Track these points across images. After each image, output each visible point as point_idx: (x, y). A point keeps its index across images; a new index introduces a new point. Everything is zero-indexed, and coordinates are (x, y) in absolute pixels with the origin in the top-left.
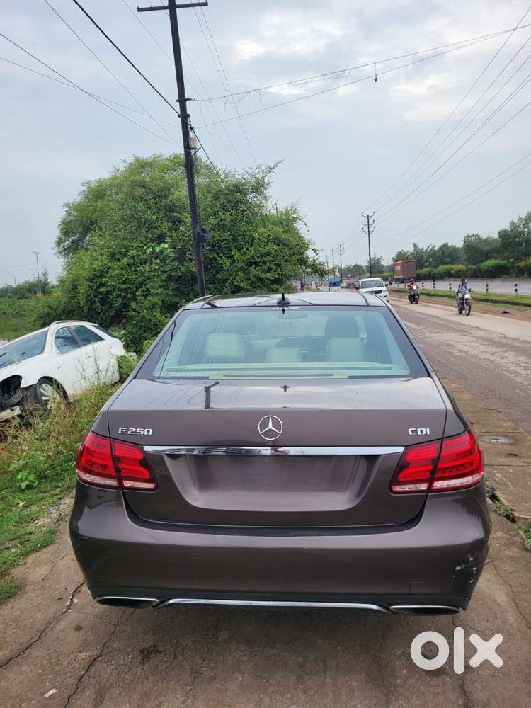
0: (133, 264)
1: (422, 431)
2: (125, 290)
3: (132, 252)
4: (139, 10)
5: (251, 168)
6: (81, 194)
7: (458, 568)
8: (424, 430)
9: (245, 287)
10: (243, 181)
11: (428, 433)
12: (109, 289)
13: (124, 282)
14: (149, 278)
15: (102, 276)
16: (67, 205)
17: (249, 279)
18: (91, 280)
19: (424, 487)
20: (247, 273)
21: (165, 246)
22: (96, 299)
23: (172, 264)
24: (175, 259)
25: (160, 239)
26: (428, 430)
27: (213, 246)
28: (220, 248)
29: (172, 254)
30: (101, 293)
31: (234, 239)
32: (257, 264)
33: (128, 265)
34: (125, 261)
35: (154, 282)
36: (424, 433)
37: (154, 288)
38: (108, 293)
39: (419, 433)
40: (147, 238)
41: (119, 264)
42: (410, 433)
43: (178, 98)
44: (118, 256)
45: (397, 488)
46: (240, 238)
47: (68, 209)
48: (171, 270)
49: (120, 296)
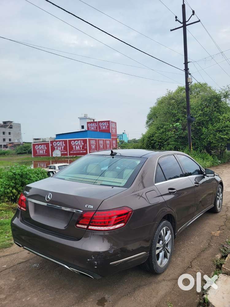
0: (165, 131)
1: (90, 206)
2: (161, 142)
3: (165, 127)
4: (171, 30)
5: (224, 87)
6: (156, 103)
7: (88, 260)
8: (91, 206)
9: (214, 142)
10: (220, 93)
11: (92, 208)
12: (155, 141)
13: (160, 139)
14: (170, 137)
15: (153, 136)
16: (151, 108)
17: (216, 138)
18: (149, 138)
19: (86, 227)
20: (215, 135)
21: (178, 124)
22: (150, 146)
23: (180, 131)
24: (182, 129)
25: (177, 121)
26: (92, 206)
27: (200, 123)
28: (203, 124)
29: (181, 127)
30: (152, 143)
31: (211, 120)
32: (220, 131)
33: (163, 132)
34: (162, 130)
35: (172, 139)
36: (91, 207)
37: (171, 142)
38: (155, 143)
39: (89, 207)
40: (172, 121)
41: (160, 131)
42: (86, 206)
43: (184, 62)
44: (159, 128)
45: (78, 225)
46: (213, 119)
47: (151, 109)
48: (180, 134)
49: (158, 144)
